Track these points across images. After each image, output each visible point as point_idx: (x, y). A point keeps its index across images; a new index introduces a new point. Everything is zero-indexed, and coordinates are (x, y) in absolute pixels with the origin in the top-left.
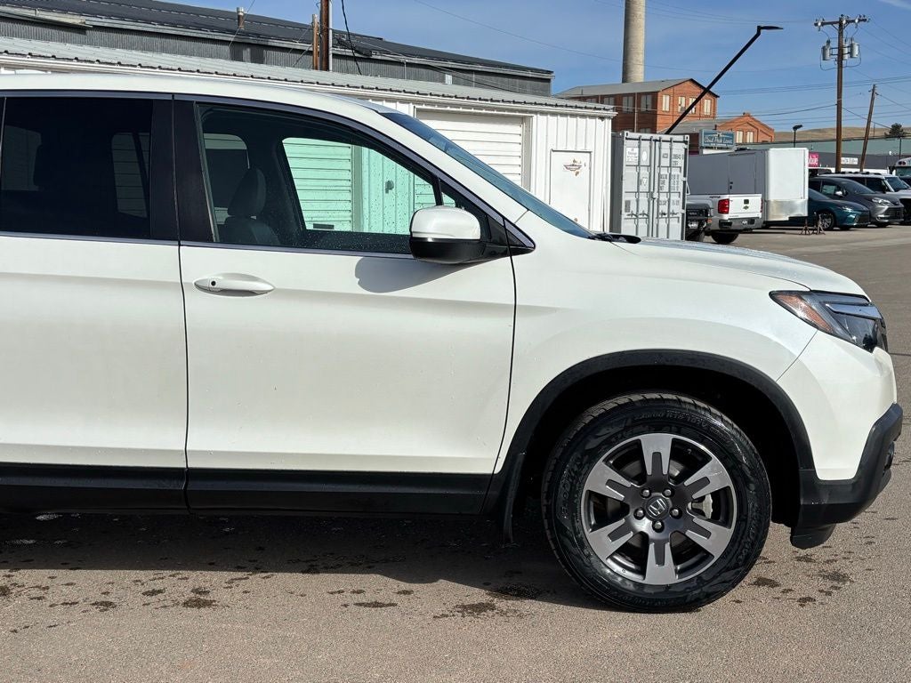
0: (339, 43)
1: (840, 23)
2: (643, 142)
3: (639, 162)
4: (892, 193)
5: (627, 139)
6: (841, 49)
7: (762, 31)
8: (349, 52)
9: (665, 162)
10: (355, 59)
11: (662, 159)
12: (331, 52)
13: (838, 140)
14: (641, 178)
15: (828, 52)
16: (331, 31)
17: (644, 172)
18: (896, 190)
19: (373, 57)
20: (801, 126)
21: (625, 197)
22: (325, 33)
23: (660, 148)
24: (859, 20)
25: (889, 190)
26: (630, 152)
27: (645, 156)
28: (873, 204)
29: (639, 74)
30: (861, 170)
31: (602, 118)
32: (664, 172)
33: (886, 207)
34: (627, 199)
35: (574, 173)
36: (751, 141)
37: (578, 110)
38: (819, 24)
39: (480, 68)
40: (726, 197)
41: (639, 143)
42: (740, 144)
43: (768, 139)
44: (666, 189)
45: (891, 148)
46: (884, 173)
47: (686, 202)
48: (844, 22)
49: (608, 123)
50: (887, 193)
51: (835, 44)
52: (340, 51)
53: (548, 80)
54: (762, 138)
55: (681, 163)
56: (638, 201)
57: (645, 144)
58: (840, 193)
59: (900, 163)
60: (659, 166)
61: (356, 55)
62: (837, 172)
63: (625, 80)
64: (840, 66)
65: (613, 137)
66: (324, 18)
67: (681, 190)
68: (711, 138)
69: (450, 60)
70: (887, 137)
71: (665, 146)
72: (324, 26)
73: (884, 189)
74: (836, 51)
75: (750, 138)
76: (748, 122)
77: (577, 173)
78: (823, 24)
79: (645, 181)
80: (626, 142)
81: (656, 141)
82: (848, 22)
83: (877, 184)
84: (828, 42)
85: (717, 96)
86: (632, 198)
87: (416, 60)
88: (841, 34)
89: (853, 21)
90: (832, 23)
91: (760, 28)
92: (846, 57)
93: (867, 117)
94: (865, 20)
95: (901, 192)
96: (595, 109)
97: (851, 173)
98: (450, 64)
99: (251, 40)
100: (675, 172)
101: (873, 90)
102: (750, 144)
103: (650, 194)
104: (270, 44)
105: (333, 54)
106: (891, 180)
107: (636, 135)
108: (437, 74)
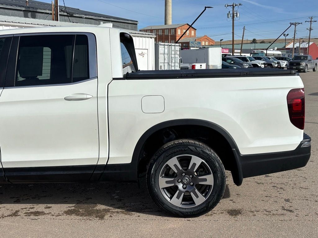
0: (61, 11)
1: (233, 6)
2: (165, 46)
3: (164, 53)
4: (249, 62)
5: (160, 45)
6: (233, 14)
7: (206, 8)
8: (65, 14)
9: (173, 53)
10: (68, 16)
11: (172, 52)
12: (59, 14)
13: (233, 44)
14: (165, 58)
15: (229, 15)
16: (58, 7)
17: (166, 56)
18: (251, 61)
19: (74, 15)
20: (223, 40)
21: (160, 65)
22: (56, 7)
23: (171, 48)
24: (239, 5)
25: (248, 61)
26: (161, 49)
27: (166, 51)
28: (243, 66)
29: (170, 22)
30: (240, 54)
31: (151, 38)
32: (173, 56)
33: (247, 67)
34: (161, 65)
35: (142, 56)
36: (207, 45)
37: (143, 35)
38: (226, 6)
39: (112, 20)
40: (194, 64)
41: (164, 46)
42: (203, 46)
43: (213, 44)
44: (174, 61)
45: (252, 47)
46: (248, 55)
47: (181, 66)
48: (234, 5)
49: (153, 39)
50: (248, 62)
51: (231, 12)
52: (62, 13)
53: (137, 24)
54: (211, 43)
55: (178, 53)
56: (164, 66)
57: (166, 47)
58: (232, 62)
59: (253, 52)
60: (171, 54)
61: (68, 15)
62: (233, 55)
63: (166, 24)
64: (233, 20)
65: (155, 44)
66: (56, 2)
67: (179, 62)
68: (193, 44)
69: (102, 17)
70: (251, 43)
71: (173, 47)
72: (56, 5)
73: (247, 61)
74: (232, 15)
75: (207, 44)
76: (206, 38)
77: (143, 56)
78: (227, 6)
79: (167, 59)
80: (160, 46)
81: (170, 45)
82: (236, 5)
83: (245, 59)
84: (229, 12)
85: (196, 30)
86: (162, 65)
87: (90, 17)
88: (233, 9)
89: (237, 5)
90: (230, 6)
91: (206, 7)
92: (235, 17)
93: (242, 37)
94: (241, 5)
95: (252, 62)
96: (149, 35)
97: (236, 55)
98: (102, 18)
99: (31, 9)
100: (177, 56)
101: (244, 28)
102: (207, 46)
103: (168, 63)
104: (38, 11)
105: (60, 15)
106: (249, 58)
107: (163, 44)
108: (97, 22)
